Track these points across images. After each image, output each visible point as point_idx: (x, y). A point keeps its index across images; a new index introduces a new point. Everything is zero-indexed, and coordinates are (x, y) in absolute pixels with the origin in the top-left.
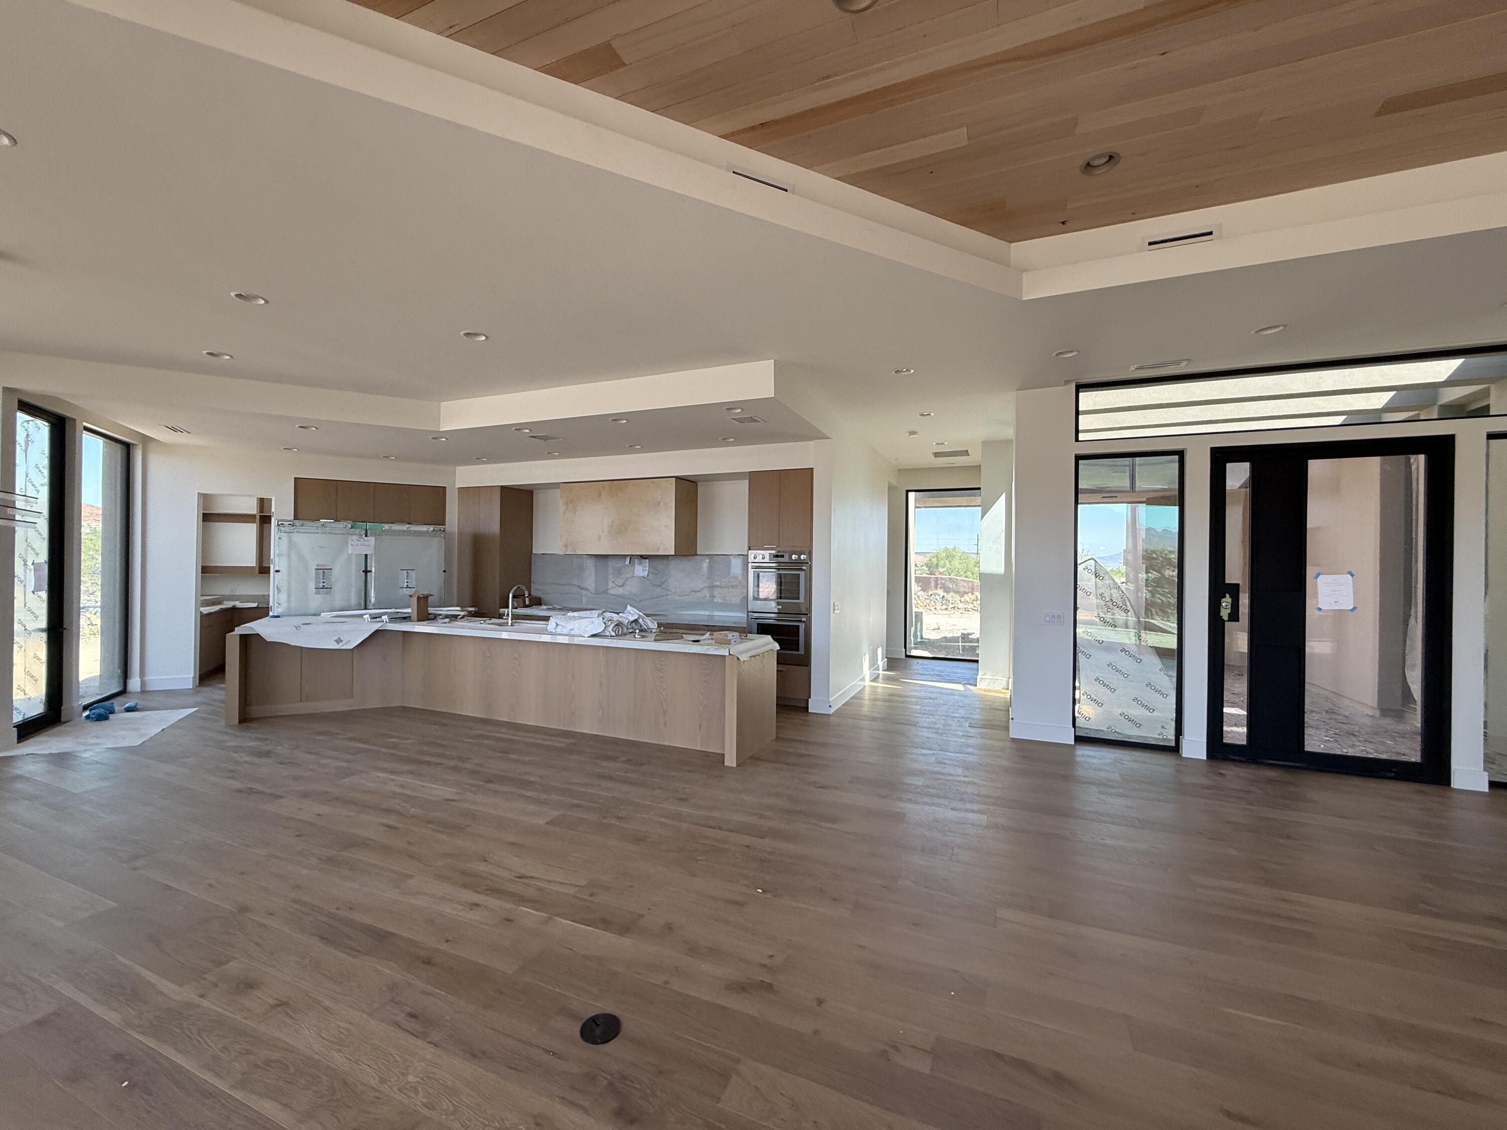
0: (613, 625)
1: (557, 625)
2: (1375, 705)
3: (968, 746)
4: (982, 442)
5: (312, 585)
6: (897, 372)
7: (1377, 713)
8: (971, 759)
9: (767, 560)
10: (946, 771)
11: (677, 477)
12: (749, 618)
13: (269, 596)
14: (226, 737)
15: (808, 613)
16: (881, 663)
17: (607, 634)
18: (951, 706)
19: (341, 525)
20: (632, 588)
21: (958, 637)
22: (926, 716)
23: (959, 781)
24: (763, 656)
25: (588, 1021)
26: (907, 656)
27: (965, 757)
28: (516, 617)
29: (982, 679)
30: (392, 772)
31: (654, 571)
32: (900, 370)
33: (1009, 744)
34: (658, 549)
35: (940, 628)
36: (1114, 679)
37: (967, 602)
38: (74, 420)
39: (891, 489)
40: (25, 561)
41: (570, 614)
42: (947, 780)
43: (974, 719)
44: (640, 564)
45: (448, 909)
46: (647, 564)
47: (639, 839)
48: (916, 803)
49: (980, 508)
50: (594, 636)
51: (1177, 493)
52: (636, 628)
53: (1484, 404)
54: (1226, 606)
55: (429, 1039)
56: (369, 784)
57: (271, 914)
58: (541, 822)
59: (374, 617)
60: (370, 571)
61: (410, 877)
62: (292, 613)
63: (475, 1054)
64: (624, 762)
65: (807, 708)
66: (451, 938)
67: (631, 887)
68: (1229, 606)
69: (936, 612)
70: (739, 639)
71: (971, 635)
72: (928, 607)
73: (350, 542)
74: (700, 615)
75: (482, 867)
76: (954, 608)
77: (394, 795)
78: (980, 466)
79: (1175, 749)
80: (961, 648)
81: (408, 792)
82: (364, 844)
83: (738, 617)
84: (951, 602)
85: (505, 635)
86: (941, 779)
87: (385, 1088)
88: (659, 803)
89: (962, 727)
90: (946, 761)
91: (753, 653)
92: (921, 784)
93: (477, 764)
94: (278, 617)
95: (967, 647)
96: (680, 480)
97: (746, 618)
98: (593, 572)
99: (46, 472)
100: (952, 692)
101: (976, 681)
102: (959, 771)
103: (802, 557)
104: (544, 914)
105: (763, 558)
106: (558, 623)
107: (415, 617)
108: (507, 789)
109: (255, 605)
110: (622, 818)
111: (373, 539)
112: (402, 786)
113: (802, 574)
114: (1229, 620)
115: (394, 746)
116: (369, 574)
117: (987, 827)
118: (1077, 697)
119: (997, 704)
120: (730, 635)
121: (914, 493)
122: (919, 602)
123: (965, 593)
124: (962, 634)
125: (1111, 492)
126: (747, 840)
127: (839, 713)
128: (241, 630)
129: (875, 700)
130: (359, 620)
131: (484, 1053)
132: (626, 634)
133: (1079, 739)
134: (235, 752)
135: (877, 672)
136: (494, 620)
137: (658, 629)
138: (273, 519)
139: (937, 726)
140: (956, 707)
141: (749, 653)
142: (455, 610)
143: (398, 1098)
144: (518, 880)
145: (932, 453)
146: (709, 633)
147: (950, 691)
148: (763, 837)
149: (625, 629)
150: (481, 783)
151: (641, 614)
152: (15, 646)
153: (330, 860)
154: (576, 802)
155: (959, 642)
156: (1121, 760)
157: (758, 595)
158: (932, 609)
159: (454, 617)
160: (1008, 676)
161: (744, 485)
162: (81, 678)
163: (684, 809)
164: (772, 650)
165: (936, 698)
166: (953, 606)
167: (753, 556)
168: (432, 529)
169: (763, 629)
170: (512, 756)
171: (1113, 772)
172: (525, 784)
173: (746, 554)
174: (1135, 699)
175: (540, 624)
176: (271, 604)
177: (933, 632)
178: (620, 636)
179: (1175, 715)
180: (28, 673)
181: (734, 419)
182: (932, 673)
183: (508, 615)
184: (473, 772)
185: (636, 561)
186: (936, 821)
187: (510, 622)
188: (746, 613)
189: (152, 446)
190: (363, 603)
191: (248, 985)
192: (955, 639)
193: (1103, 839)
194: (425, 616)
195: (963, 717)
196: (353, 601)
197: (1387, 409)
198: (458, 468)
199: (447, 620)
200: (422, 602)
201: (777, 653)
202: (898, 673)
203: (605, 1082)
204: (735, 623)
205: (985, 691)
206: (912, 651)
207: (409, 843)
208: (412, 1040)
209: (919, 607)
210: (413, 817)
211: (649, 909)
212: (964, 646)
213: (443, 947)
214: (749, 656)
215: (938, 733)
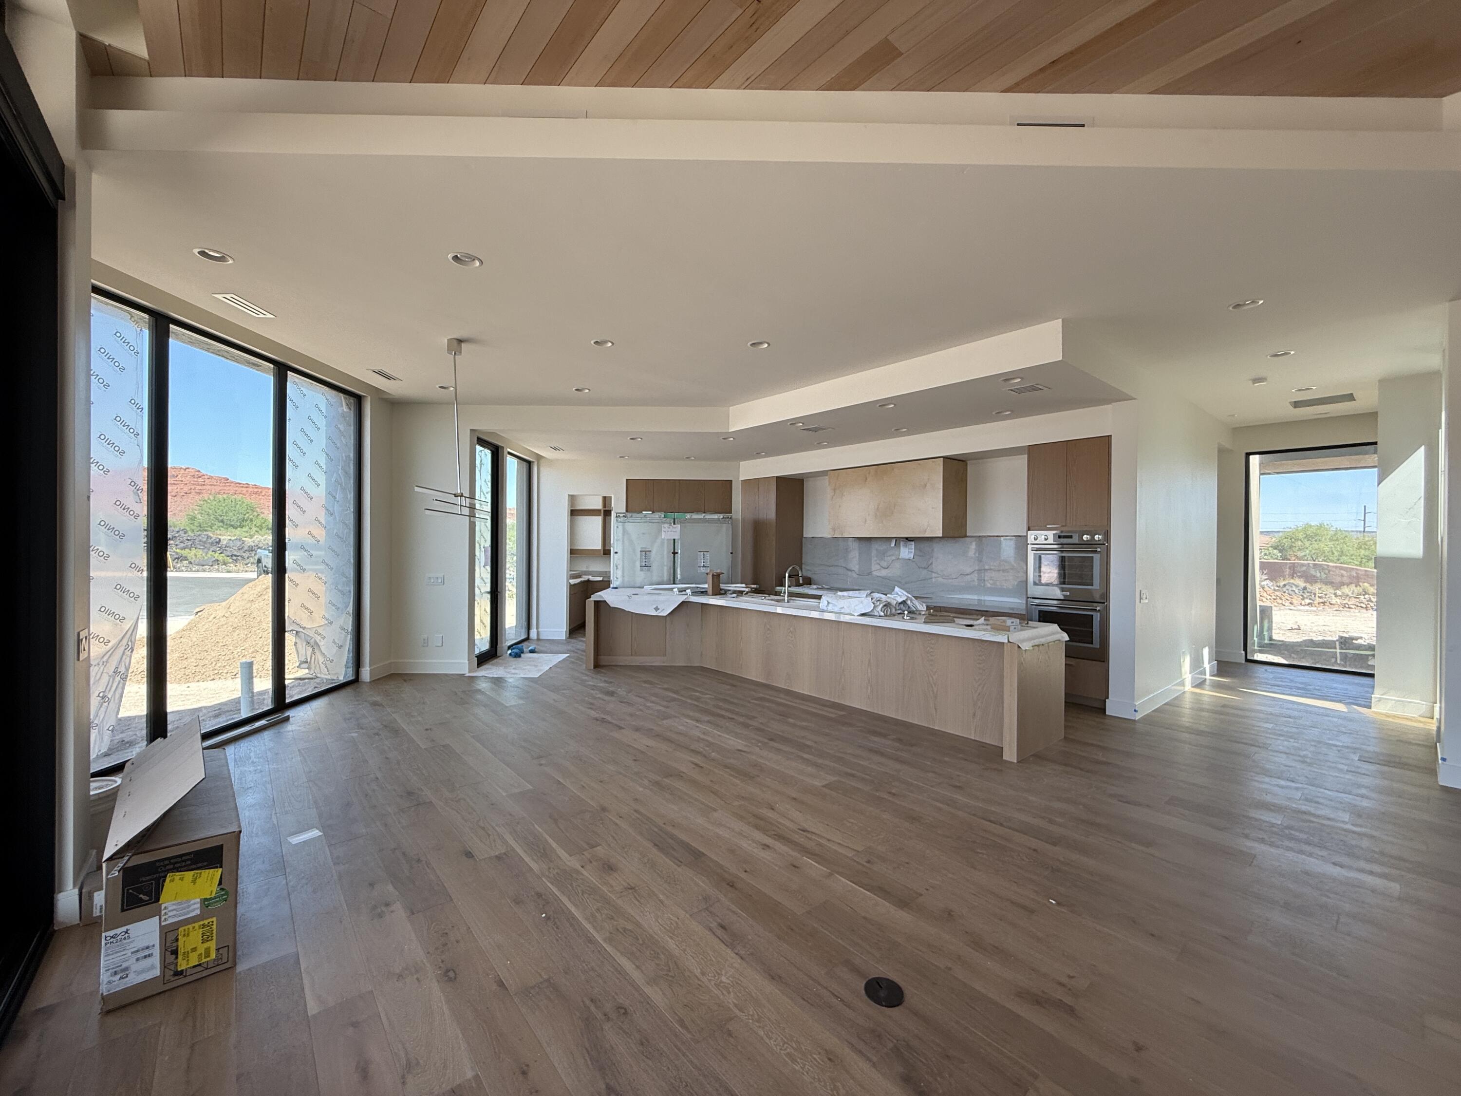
0: (881, 605)
1: (828, 603)
3: (1360, 786)
4: (1380, 381)
5: (638, 564)
6: (1237, 306)
8: (1365, 803)
9: (1051, 541)
10: (1319, 812)
11: (944, 458)
12: (1029, 605)
13: (610, 572)
14: (586, 678)
15: (1105, 598)
16: (1208, 665)
17: (876, 614)
18: (1326, 729)
19: (657, 515)
20: (895, 570)
21: (1334, 642)
22: (1282, 738)
23: (1345, 830)
24: (1048, 646)
25: (870, 980)
26: (1247, 660)
27: (1354, 799)
28: (791, 595)
29: (1380, 700)
30: (697, 721)
31: (919, 553)
32: (1242, 303)
33: (1437, 793)
34: (925, 531)
35: (1302, 628)
37: (1348, 595)
38: (503, 447)
39: (1222, 452)
40: (480, 545)
41: (839, 593)
42: (1324, 825)
43: (1367, 751)
44: (906, 546)
45: (744, 844)
46: (913, 547)
47: (913, 818)
48: (1272, 844)
49: (1376, 469)
50: (863, 615)
52: (902, 610)
55: (736, 951)
56: (680, 727)
57: (621, 817)
58: (817, 783)
59: (681, 591)
60: (677, 553)
61: (715, 810)
62: (625, 585)
63: (774, 977)
64: (893, 740)
65: (1105, 710)
66: (748, 870)
67: (907, 863)
69: (1292, 607)
70: (1019, 627)
71: (1357, 639)
72: (1280, 601)
73: (663, 529)
74: (970, 599)
75: (770, 814)
76: (1324, 603)
77: (699, 740)
78: (1376, 413)
80: (1338, 655)
81: (710, 739)
82: (679, 775)
83: (1016, 602)
84: (1316, 594)
85: (779, 610)
86: (1313, 822)
87: (704, 979)
88: (932, 786)
89: (1347, 759)
90: (1321, 800)
91: (1037, 642)
92: (1279, 822)
93: (761, 723)
94: (616, 588)
95: (1350, 656)
96: (948, 460)
97: (1025, 605)
98: (857, 554)
99: (489, 484)
100: (1326, 712)
101: (1370, 702)
102: (1346, 817)
103: (1097, 538)
104: (825, 869)
105: (1046, 539)
106: (830, 601)
107: (710, 591)
108: (787, 749)
109: (601, 579)
110: (894, 794)
111: (679, 526)
112: (704, 733)
113: (1096, 557)
115: (698, 699)
116: (676, 555)
117: (1399, 899)
119: (1412, 736)
120: (1009, 621)
121: (1257, 456)
122: (1265, 594)
123: (1343, 584)
124: (1341, 637)
126: (1034, 843)
127: (1147, 719)
128: (595, 597)
129: (1202, 710)
130: (670, 592)
131: (780, 977)
132: (894, 615)
134: (593, 689)
135: (1204, 677)
136: (772, 597)
137: (927, 612)
138: (612, 512)
139: (1302, 753)
140: (1335, 733)
141: (1032, 642)
142: (741, 587)
143: (716, 992)
144: (802, 832)
145: (1290, 402)
146: (983, 618)
147: (1322, 711)
148: (1054, 844)
149: (894, 610)
150: (766, 741)
151: (910, 596)
152: (476, 602)
153: (657, 783)
154: (849, 771)
155: (1335, 648)
157: (1040, 580)
158: (1288, 603)
159: (740, 593)
160: (1432, 700)
161: (1022, 461)
162: (507, 627)
163: (959, 797)
164: (1059, 640)
165: (1300, 718)
166: (1321, 600)
167: (1033, 537)
168: (722, 517)
169: (1046, 617)
170: (791, 720)
172: (802, 747)
173: (1025, 534)
175: (812, 602)
176: (611, 578)
177: (1289, 634)
178: (889, 616)
180: (481, 621)
181: (1011, 390)
182: (1289, 684)
183: (785, 593)
184: (758, 729)
185: (902, 543)
186: (1307, 873)
187: (786, 599)
188: (1025, 599)
189: (542, 461)
190: (672, 579)
191: (609, 868)
192: (1328, 644)
194: (718, 592)
195: (1347, 747)
196: (666, 578)
198: (742, 463)
199: (735, 595)
200: (715, 579)
201: (1066, 645)
202: (1236, 680)
203: (890, 1045)
204: (1013, 609)
205: (1387, 716)
206: (1256, 655)
207: (711, 781)
208: (723, 947)
209: (1264, 600)
210: (713, 760)
211: (927, 890)
212: (1346, 654)
213: (743, 875)
214: (1031, 645)
215: (1303, 762)
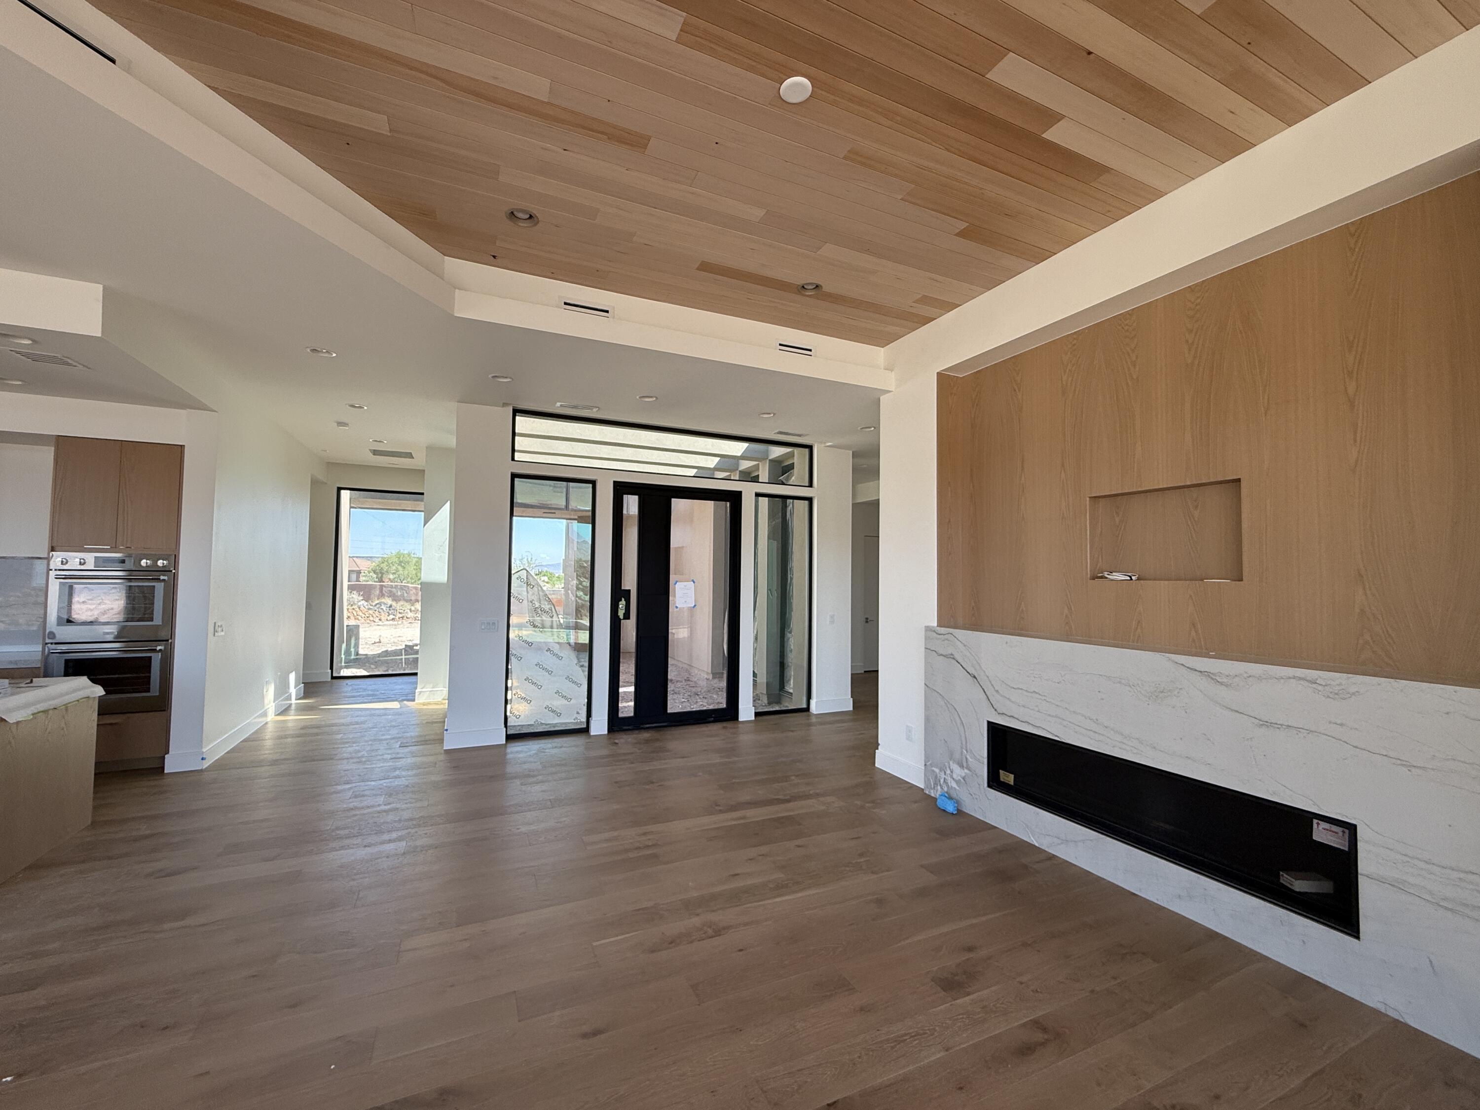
2: (710, 671)
3: (396, 769)
4: (426, 447)
6: (314, 350)
7: (711, 677)
8: (397, 783)
9: (89, 566)
10: (365, 803)
12: (47, 654)
15: (168, 641)
16: (294, 690)
18: (381, 727)
21: (401, 650)
22: (348, 745)
23: (378, 812)
24: (63, 708)
26: (333, 678)
27: (391, 782)
29: (420, 692)
32: (319, 349)
33: (442, 757)
35: (382, 641)
36: (540, 676)
39: (315, 484)
42: (364, 814)
43: (407, 738)
49: (423, 513)
51: (590, 514)
53: (756, 474)
54: (622, 607)
65: (163, 768)
68: (624, 608)
69: (380, 623)
70: (13, 688)
71: (413, 646)
72: (371, 618)
76: (402, 617)
78: (423, 471)
79: (585, 730)
80: (401, 661)
83: (24, 652)
84: (398, 611)
86: (356, 816)
89: (390, 749)
90: (366, 793)
91: (40, 708)
95: (411, 660)
97: (43, 654)
100: (385, 712)
101: (415, 696)
102: (382, 800)
103: (160, 563)
105: (81, 564)
113: (159, 588)
114: (624, 619)
118: (509, 697)
119: (433, 717)
121: (348, 492)
122: (361, 614)
124: (407, 645)
125: (550, 508)
127: (219, 765)
129: (286, 737)
133: (510, 738)
135: (289, 702)
139: (360, 754)
140: (387, 728)
145: (370, 450)
147: (382, 711)
155: (400, 656)
156: (543, 749)
157: (67, 618)
158: (377, 620)
161: (47, 454)
164: (88, 697)
165: (367, 722)
166: (401, 616)
167: (59, 559)
169: (72, 669)
171: (535, 762)
173: (46, 556)
174: (557, 692)
177: (372, 647)
179: (586, 700)
181: (17, 352)
182: (363, 693)
186: (343, 866)
188: (41, 646)
192: (397, 653)
193: (518, 829)
195: (394, 738)
197: (716, 469)
201: (99, 699)
202: (319, 699)
205: (424, 704)
206: (341, 671)
209: (360, 618)
212: (408, 659)
214: (26, 714)
215: (360, 762)
